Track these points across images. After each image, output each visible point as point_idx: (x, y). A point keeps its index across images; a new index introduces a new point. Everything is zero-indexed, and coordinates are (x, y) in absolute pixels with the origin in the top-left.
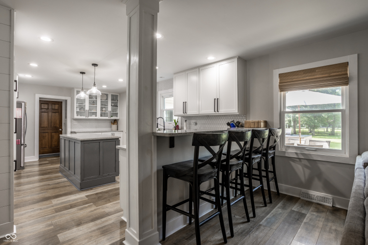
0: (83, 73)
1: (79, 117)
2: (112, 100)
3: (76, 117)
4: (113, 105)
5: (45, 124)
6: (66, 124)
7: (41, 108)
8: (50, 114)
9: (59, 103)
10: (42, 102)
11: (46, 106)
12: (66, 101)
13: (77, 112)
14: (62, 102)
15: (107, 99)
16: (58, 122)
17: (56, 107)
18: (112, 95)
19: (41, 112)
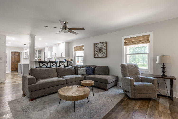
0: (25, 45)
1: (26, 58)
2: (38, 52)
3: (25, 58)
4: (39, 53)
5: (14, 60)
6: (21, 60)
7: (12, 55)
8: (15, 57)
9: (19, 53)
10: (12, 52)
11: (14, 54)
12: (21, 52)
13: (25, 56)
14: (20, 52)
15: (36, 52)
16: (18, 59)
17: (18, 54)
18: (38, 50)
19: (12, 56)
